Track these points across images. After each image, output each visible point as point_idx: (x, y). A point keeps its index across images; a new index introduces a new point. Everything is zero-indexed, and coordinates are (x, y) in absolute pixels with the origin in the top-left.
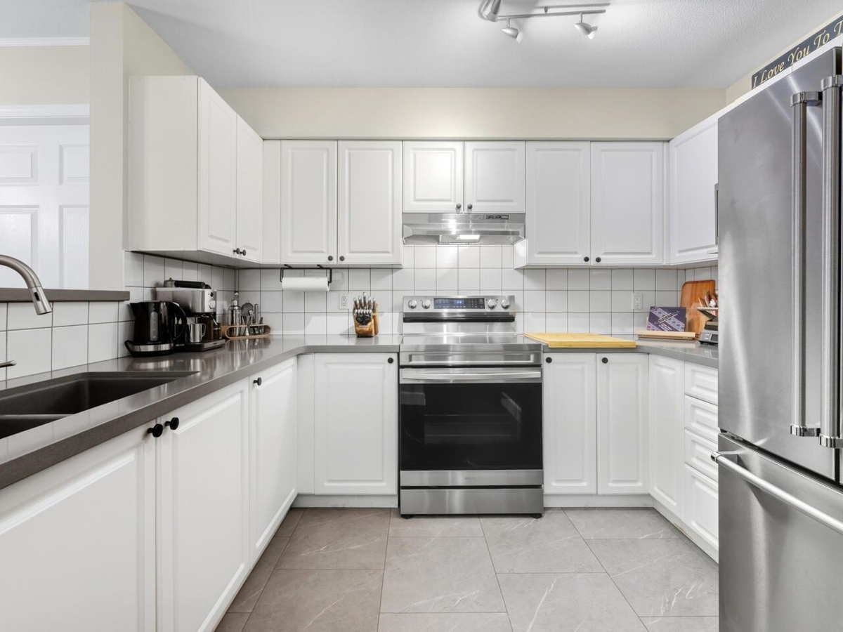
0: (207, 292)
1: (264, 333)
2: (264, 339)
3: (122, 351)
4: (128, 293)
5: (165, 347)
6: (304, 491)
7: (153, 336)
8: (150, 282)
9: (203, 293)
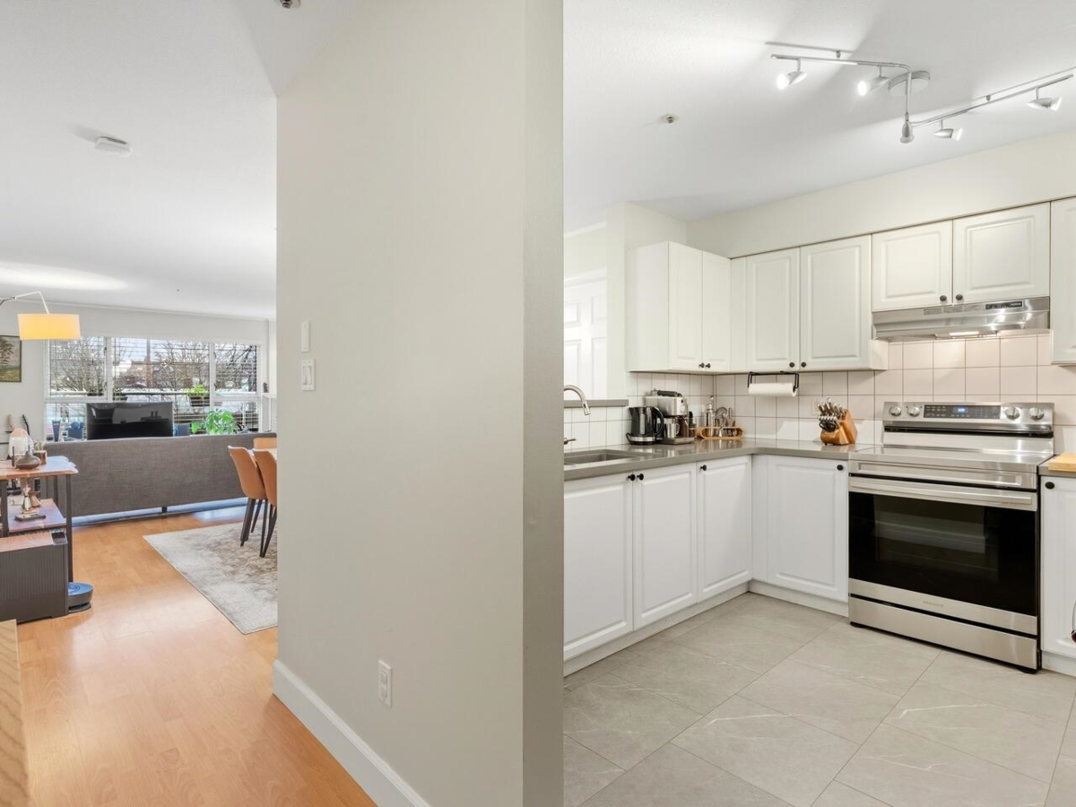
0: (679, 399)
1: (737, 435)
2: (738, 441)
3: (625, 440)
4: (627, 401)
5: (650, 439)
6: (757, 577)
7: (642, 431)
8: (642, 393)
9: (675, 400)
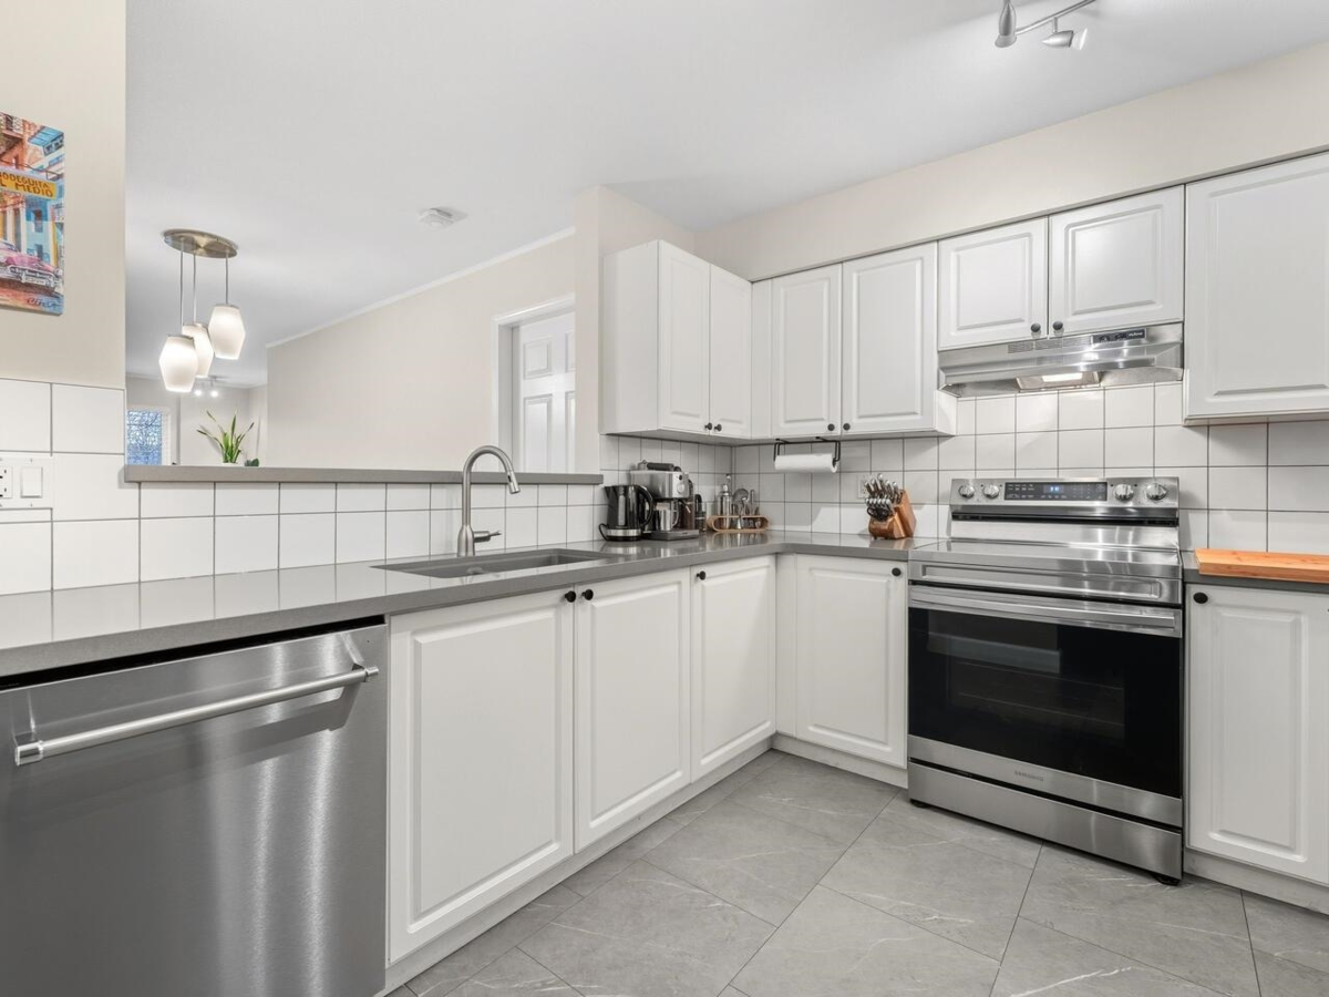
0: (676, 475)
1: (761, 527)
2: (762, 535)
3: (597, 536)
4: (602, 476)
5: (633, 533)
6: (784, 730)
7: (621, 521)
8: (625, 466)
9: (671, 476)
